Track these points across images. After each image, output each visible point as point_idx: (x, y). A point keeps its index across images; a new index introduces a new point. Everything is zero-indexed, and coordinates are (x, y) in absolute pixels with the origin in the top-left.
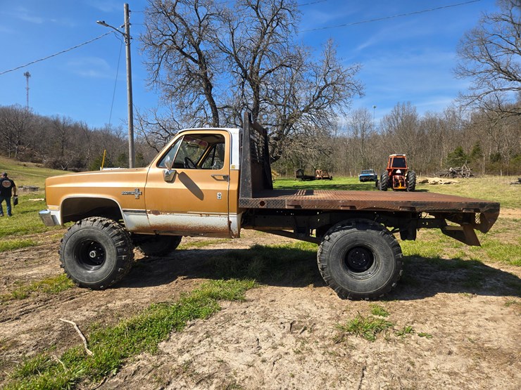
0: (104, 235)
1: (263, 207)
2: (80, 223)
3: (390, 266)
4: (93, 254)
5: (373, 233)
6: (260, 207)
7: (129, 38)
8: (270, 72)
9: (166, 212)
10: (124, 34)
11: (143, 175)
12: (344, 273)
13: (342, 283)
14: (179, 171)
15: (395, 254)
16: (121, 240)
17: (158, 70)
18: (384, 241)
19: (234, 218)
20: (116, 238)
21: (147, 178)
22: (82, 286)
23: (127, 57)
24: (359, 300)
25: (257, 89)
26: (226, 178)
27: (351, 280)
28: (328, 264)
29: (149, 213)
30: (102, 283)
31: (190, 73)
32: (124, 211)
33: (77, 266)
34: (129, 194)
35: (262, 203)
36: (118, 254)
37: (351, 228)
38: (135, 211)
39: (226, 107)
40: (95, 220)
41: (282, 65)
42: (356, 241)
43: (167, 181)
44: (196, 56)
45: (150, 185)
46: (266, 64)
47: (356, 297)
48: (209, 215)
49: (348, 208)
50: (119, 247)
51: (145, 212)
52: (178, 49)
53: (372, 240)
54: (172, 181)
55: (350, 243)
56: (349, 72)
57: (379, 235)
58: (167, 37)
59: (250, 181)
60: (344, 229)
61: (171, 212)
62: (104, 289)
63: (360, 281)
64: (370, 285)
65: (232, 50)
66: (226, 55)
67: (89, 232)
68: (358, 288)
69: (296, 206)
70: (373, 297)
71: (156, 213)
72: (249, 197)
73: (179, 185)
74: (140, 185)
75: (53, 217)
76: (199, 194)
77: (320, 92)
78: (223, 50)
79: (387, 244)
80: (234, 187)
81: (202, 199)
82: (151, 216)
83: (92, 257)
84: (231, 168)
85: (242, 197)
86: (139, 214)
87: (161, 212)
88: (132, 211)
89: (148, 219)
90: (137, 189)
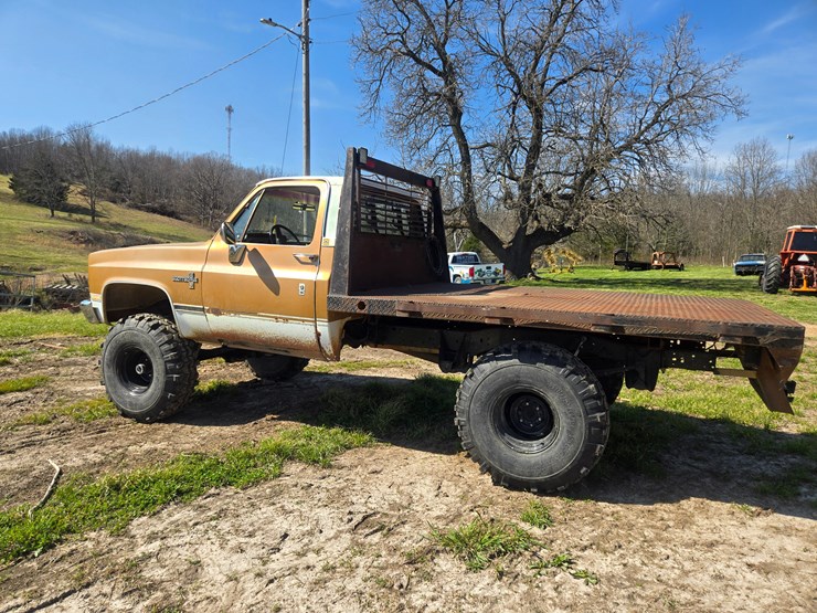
0: (150, 341)
1: (363, 312)
2: (123, 322)
3: (576, 435)
4: (140, 368)
5: (548, 370)
6: (358, 311)
7: (307, 42)
8: (564, 81)
9: (229, 312)
10: (300, 37)
11: (201, 252)
12: (495, 438)
13: (490, 455)
14: (251, 246)
15: (587, 413)
16: (172, 350)
17: (377, 91)
18: (568, 387)
19: (324, 328)
20: (166, 346)
21: (208, 257)
22: (125, 414)
23: (304, 72)
24: (521, 490)
25: (538, 114)
26: (315, 260)
28: (469, 420)
29: (208, 311)
30: (147, 413)
31: (426, 94)
32: (176, 307)
33: (119, 385)
34: (182, 280)
35: (362, 305)
36: (167, 372)
37: (510, 358)
38: (189, 308)
39: (488, 145)
40: (141, 319)
41: (586, 69)
42: (518, 382)
43: (232, 263)
44: (438, 65)
45: (212, 268)
46: (558, 69)
47: (514, 485)
48: (287, 320)
49: (498, 322)
50: (169, 361)
51: (203, 310)
52: (410, 53)
53: (545, 382)
54: (239, 263)
55: (506, 385)
56: (717, 73)
57: (558, 376)
58: (396, 37)
59: (346, 266)
60: (498, 359)
61: (237, 312)
62: (150, 423)
63: (524, 457)
64: (540, 466)
65: (501, 50)
66: (489, 59)
67: (132, 335)
69: (411, 313)
70: (544, 489)
71: (217, 312)
72: (344, 293)
73: (245, 269)
74: (196, 267)
75: (95, 310)
76: (273, 285)
77: (658, 115)
78: (487, 50)
79: (572, 393)
80: (324, 275)
81: (277, 293)
82: (211, 316)
83: (139, 373)
84: (323, 243)
85: (333, 292)
86: (195, 313)
87: (223, 311)
88: (185, 308)
89: (207, 320)
90: (192, 274)
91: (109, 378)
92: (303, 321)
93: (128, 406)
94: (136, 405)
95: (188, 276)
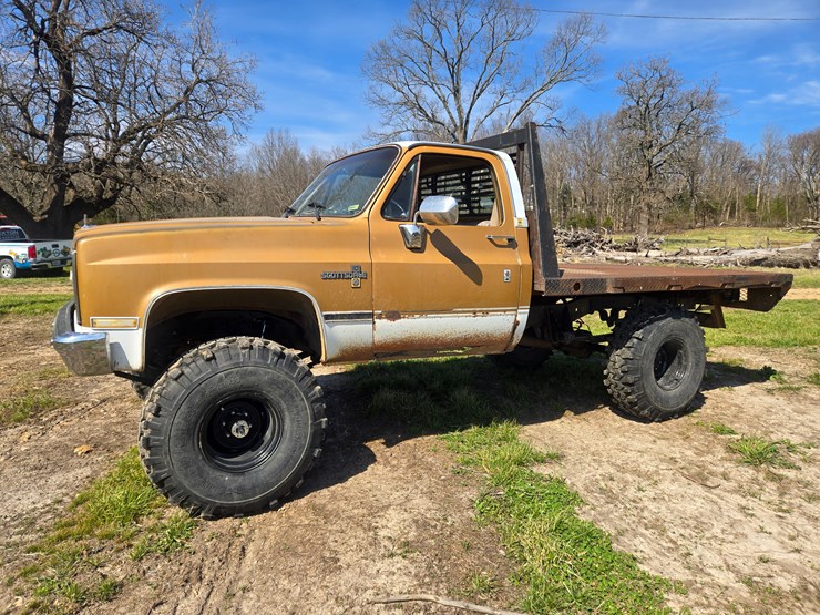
1: (578, 293)
4: (240, 430)
6: (575, 292)
9: (412, 313)
12: (655, 384)
14: (432, 227)
19: (523, 316)
20: (308, 380)
21: (370, 242)
24: (668, 420)
26: (512, 243)
27: (663, 393)
29: (380, 317)
32: (325, 318)
33: (207, 468)
34: (340, 277)
35: (577, 286)
36: (316, 417)
37: (667, 317)
38: (350, 317)
42: (670, 335)
43: (411, 249)
45: (381, 257)
48: (487, 312)
50: (316, 401)
51: (371, 316)
53: (685, 332)
54: (420, 250)
59: (553, 248)
60: (658, 320)
61: (423, 312)
67: (244, 374)
68: (672, 402)
69: (622, 288)
70: (680, 412)
71: (393, 316)
72: (556, 276)
73: (433, 256)
74: (361, 257)
75: (114, 349)
76: (474, 272)
80: (525, 259)
81: (479, 283)
82: (381, 323)
83: (241, 436)
84: (516, 224)
85: (546, 276)
86: (357, 323)
87: (405, 312)
88: (342, 317)
89: (374, 329)
90: (357, 268)
91: (186, 464)
92: (505, 311)
93: (235, 496)
94: (254, 487)
95: (350, 270)
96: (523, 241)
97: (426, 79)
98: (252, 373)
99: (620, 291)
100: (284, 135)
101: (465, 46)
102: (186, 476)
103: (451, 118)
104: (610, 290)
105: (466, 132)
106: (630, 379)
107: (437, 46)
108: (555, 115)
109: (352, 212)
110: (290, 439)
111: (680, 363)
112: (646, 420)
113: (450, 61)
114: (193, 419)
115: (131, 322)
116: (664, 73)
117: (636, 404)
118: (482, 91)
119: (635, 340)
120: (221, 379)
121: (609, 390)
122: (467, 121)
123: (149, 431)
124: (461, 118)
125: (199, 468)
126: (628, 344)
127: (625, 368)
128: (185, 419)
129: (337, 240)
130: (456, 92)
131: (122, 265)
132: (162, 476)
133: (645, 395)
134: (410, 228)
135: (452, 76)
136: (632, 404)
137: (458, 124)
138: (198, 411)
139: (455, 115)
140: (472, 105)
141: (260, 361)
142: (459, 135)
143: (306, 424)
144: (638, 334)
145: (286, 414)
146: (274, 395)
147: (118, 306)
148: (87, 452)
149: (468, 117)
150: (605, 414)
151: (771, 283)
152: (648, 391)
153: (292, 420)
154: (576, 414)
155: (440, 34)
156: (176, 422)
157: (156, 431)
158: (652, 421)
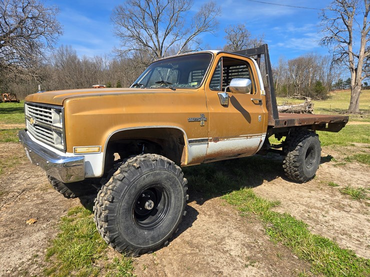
1: (285, 126)
2: (140, 167)
4: (149, 205)
9: (223, 138)
13: (306, 173)
14: (231, 94)
19: (263, 138)
21: (207, 102)
26: (260, 103)
27: (308, 170)
28: (302, 162)
29: (211, 141)
32: (190, 141)
33: (137, 229)
34: (196, 120)
35: (285, 123)
36: (185, 195)
37: (310, 136)
38: (199, 141)
43: (223, 105)
45: (212, 110)
48: (252, 136)
50: (185, 186)
51: (207, 140)
54: (227, 106)
61: (228, 137)
71: (216, 140)
73: (231, 109)
81: (250, 122)
82: (211, 144)
83: (150, 208)
84: (261, 93)
85: (274, 119)
86: (201, 144)
87: (221, 138)
88: (196, 141)
89: (208, 147)
90: (203, 115)
91: (127, 228)
92: (258, 136)
93: (150, 242)
94: (158, 236)
95: (200, 117)
96: (264, 102)
97: (142, 26)
98: (159, 174)
99: (300, 125)
100: (69, 49)
101: (161, 12)
102: (127, 235)
103: (155, 45)
104: (297, 124)
105: (161, 52)
106: (298, 164)
107: (147, 10)
108: (200, 46)
109: (193, 86)
110: (174, 208)
111: (311, 156)
112: (300, 182)
113: (154, 18)
114: (131, 202)
115: (96, 149)
116: (243, 31)
117: (298, 175)
118: (168, 33)
119: (299, 147)
120: (144, 178)
121: (285, 170)
122: (162, 47)
123: (107, 211)
124: (159, 45)
125: (133, 229)
126: (296, 149)
127: (295, 160)
128: (127, 203)
129: (194, 100)
130: (157, 33)
131: (92, 115)
132: (115, 237)
133: (302, 171)
134: (224, 94)
135: (155, 26)
136: (297, 175)
137: (158, 48)
138: (133, 197)
139: (156, 44)
140: (164, 39)
141: (162, 167)
142: (159, 54)
143: (181, 199)
144: (300, 144)
145: (173, 195)
146: (167, 185)
147: (90, 140)
148: (35, 223)
149: (162, 45)
150: (279, 180)
151: (344, 120)
152: (304, 170)
153: (175, 198)
154: (269, 181)
155: (148, 5)
156: (123, 204)
157: (111, 211)
158: (302, 183)
